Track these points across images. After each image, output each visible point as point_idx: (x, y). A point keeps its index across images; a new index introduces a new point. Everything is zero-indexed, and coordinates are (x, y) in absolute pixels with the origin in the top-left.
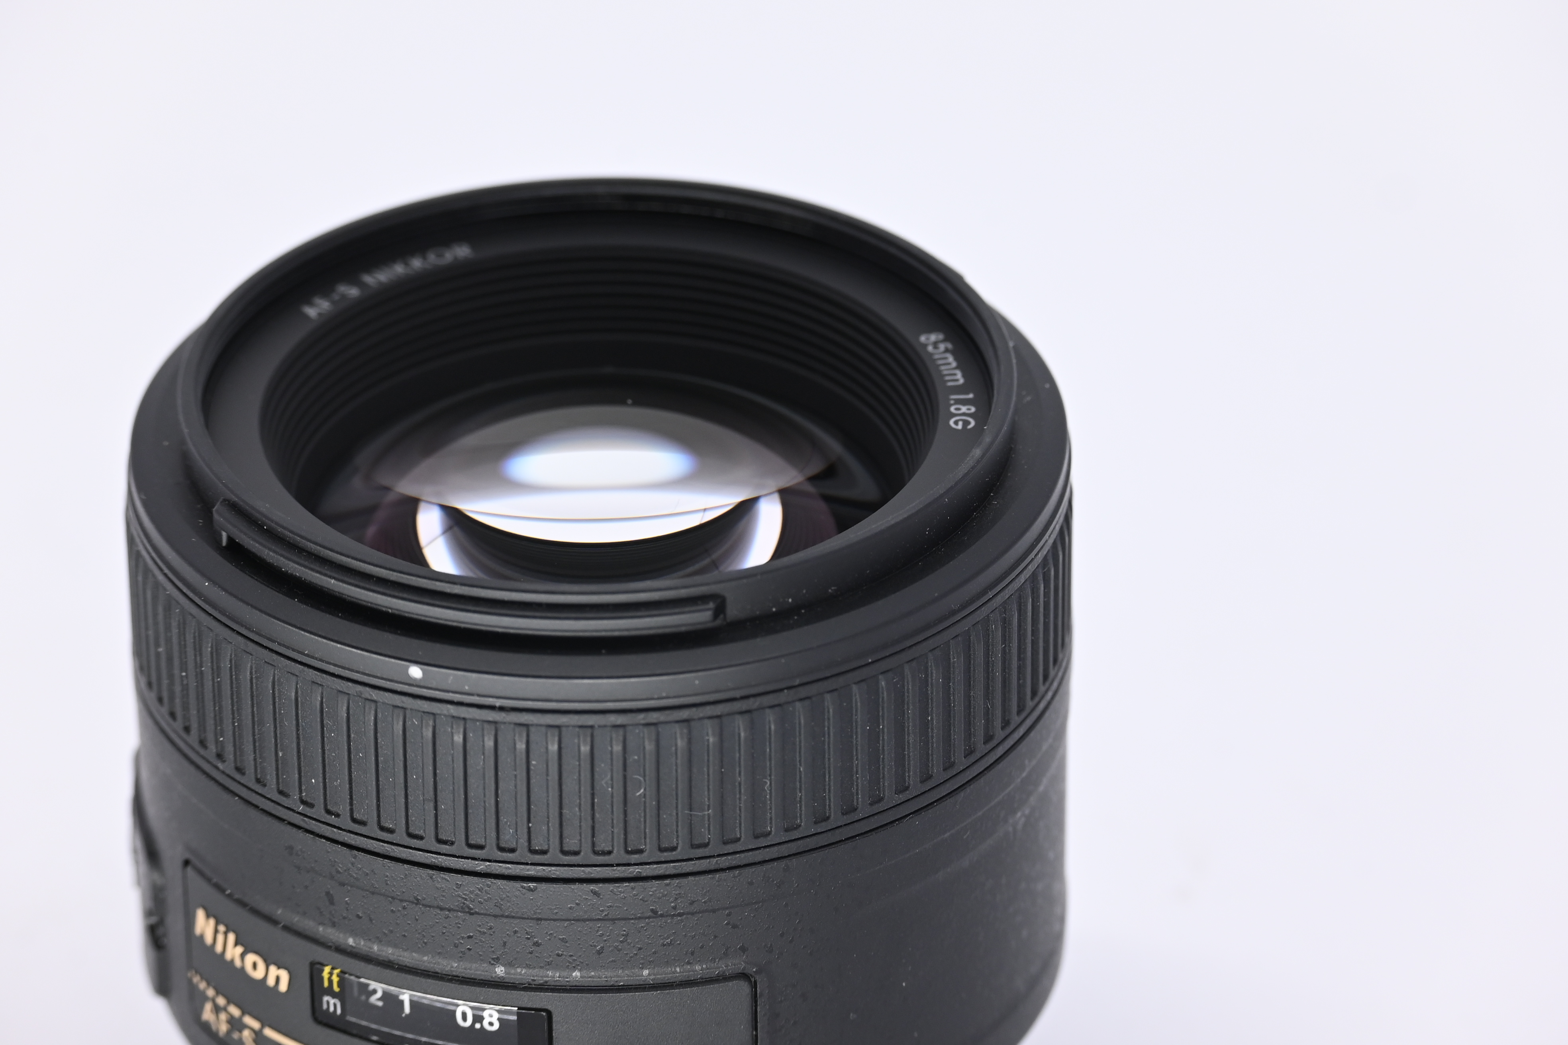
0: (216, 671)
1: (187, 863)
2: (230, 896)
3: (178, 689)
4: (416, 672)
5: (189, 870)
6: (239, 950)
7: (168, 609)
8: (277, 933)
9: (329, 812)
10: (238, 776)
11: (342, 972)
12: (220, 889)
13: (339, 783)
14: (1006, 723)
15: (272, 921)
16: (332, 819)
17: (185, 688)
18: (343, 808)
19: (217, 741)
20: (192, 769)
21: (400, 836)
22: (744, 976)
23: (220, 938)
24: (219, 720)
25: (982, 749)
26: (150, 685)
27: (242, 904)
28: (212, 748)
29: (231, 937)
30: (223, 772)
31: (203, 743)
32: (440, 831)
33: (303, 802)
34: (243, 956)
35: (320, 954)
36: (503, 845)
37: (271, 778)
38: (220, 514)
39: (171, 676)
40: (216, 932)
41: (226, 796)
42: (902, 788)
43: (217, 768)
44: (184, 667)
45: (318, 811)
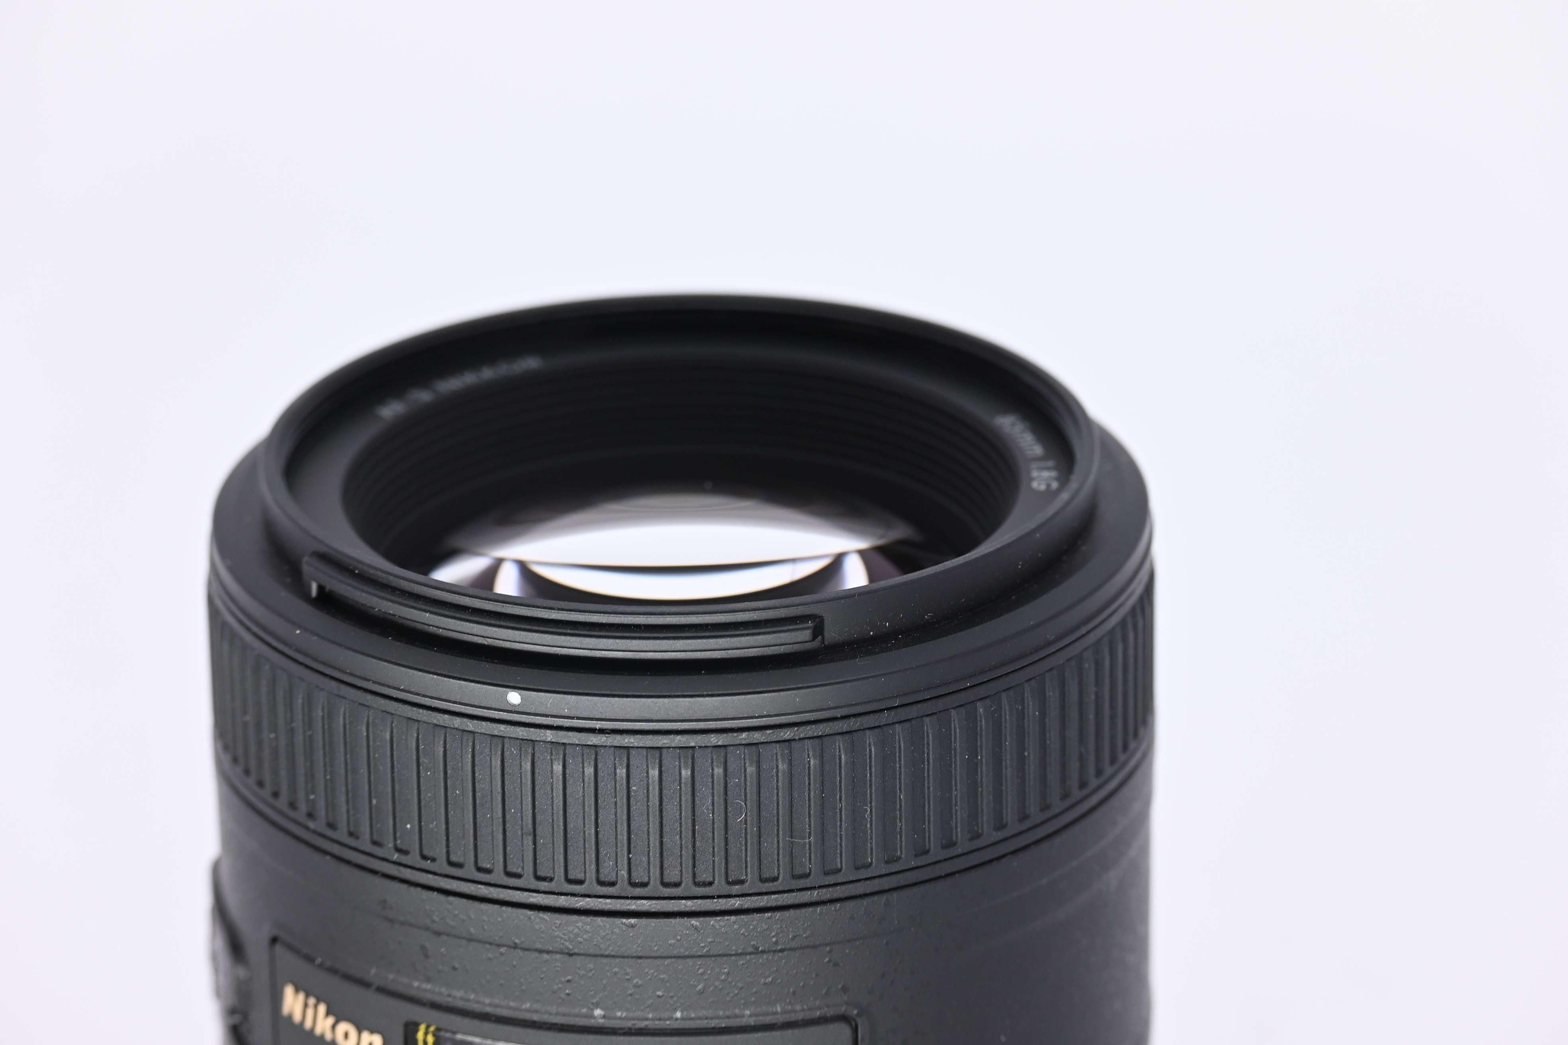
0: (309, 723)
1: (274, 940)
2: (321, 966)
3: (267, 753)
4: (514, 697)
5: (278, 948)
6: (331, 1020)
7: (257, 669)
8: (371, 996)
9: (424, 857)
10: (329, 833)
11: (438, 1029)
12: (309, 959)
13: (436, 825)
14: (1099, 772)
15: (364, 984)
16: (427, 865)
17: (275, 751)
18: (439, 852)
19: (308, 800)
20: (281, 835)
21: (498, 876)
22: (843, 1018)
23: (310, 1012)
24: (311, 775)
25: (1077, 794)
26: (235, 760)
27: (333, 971)
28: (303, 807)
29: (322, 1009)
30: (315, 832)
31: (292, 805)
32: (539, 867)
33: (398, 850)
34: (334, 1027)
35: (413, 1012)
36: (602, 878)
37: (365, 829)
38: (309, 567)
39: (260, 743)
40: (306, 1006)
41: (317, 857)
42: (1000, 826)
43: (307, 828)
44: (274, 728)
45: (414, 858)
